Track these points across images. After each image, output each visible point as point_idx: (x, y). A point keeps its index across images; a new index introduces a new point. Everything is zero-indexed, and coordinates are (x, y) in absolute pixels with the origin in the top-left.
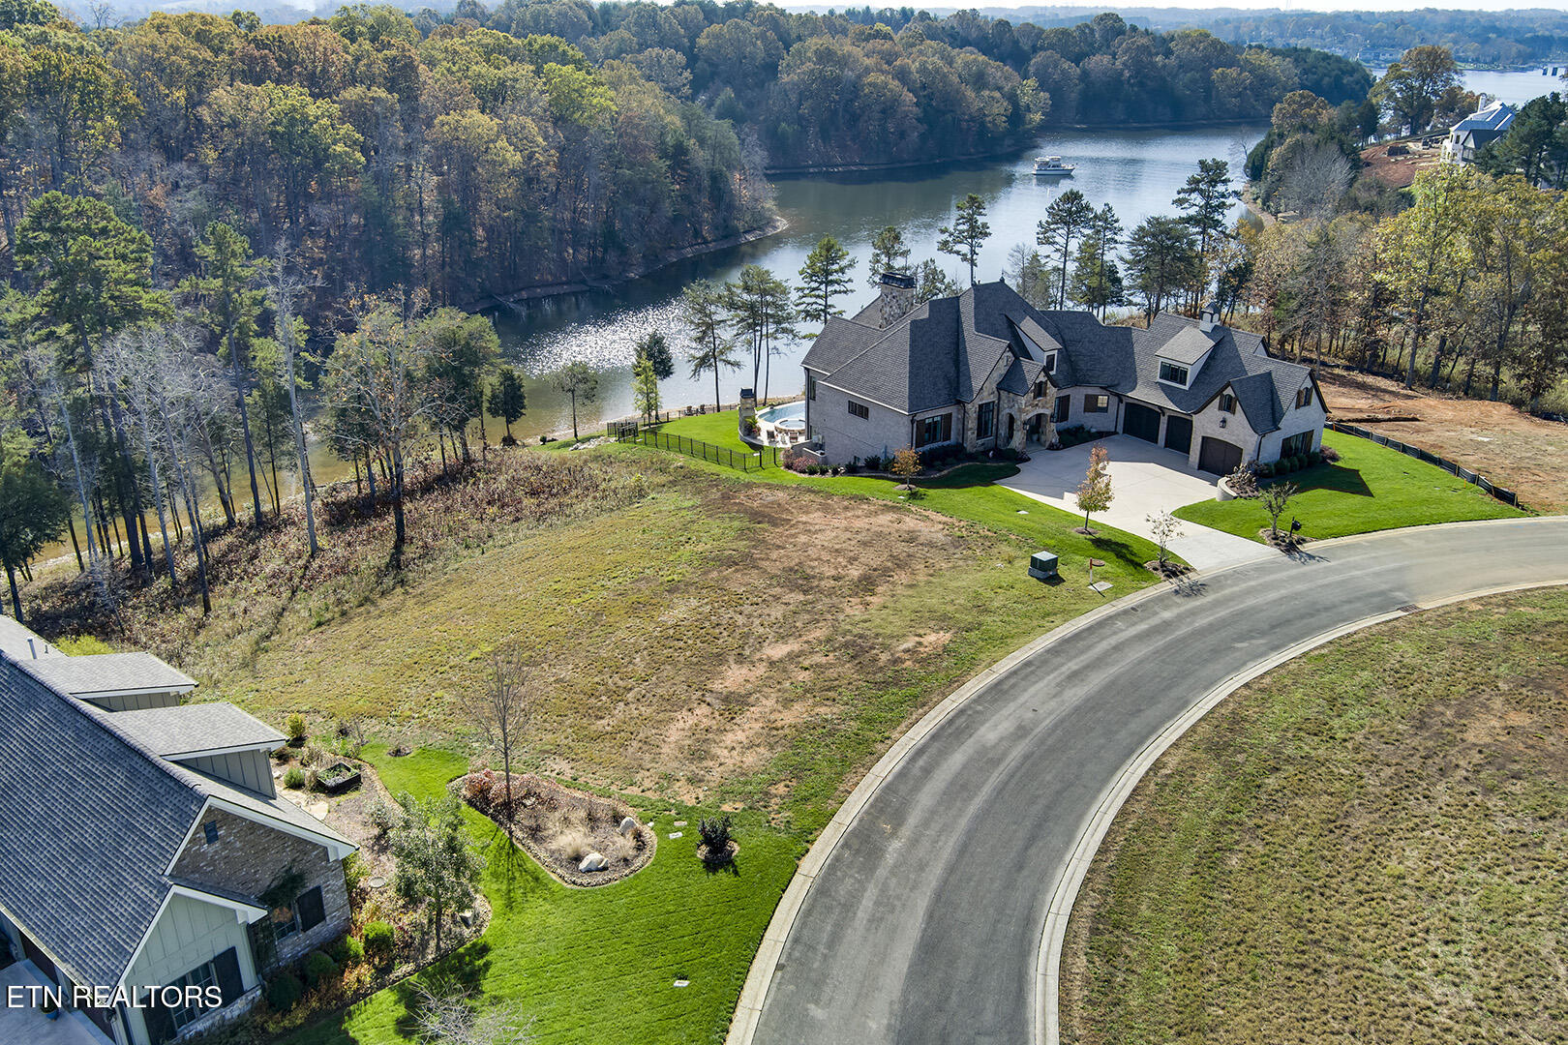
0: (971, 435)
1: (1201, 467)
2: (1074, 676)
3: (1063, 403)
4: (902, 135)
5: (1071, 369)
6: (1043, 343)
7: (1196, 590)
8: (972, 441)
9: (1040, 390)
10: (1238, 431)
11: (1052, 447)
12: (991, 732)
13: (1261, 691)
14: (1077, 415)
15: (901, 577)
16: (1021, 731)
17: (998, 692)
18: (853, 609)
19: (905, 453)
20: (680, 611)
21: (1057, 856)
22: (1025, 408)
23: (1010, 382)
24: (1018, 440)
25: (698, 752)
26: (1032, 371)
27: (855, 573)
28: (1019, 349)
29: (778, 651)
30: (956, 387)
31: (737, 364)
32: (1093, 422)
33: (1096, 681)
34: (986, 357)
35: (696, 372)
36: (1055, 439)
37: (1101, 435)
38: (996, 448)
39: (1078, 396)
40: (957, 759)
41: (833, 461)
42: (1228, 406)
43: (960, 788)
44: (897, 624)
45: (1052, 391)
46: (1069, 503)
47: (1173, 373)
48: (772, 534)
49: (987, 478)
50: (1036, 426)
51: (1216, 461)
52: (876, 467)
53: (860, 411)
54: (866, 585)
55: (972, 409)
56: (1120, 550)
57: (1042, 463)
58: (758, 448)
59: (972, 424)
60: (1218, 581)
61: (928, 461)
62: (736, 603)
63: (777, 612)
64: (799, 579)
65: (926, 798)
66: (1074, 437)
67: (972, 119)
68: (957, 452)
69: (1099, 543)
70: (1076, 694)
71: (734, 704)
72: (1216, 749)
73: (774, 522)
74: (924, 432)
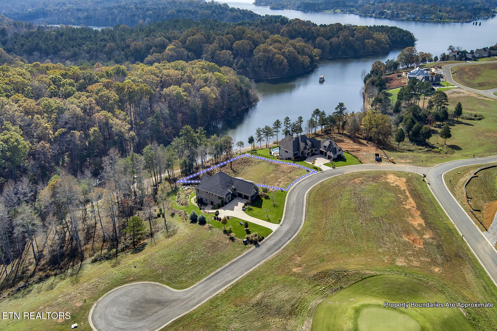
0: (300, 155)
1: (328, 158)
2: (309, 180)
3: (312, 151)
4: (284, 69)
5: (313, 146)
6: (309, 143)
7: (323, 172)
8: (301, 155)
9: (309, 149)
10: (332, 154)
11: (311, 156)
12: (302, 183)
13: (326, 180)
14: (314, 151)
15: (294, 171)
16: (305, 183)
17: (303, 181)
18: (289, 175)
19: (293, 158)
20: (272, 175)
21: (307, 190)
22: (307, 152)
23: (305, 148)
24: (306, 155)
25: (278, 185)
26: (308, 147)
27: (289, 171)
28: (306, 144)
29: (283, 178)
30: (298, 149)
31: (264, 140)
32: (316, 152)
33: (311, 180)
34: (302, 145)
35: (258, 142)
36: (311, 155)
37: (317, 154)
38: (303, 156)
39: (314, 149)
40: (299, 185)
41: (283, 158)
42: (330, 151)
43: (300, 187)
44: (293, 176)
45: (310, 149)
46: (311, 163)
47: (325, 147)
48: (279, 167)
49: (303, 160)
50: (308, 154)
51: (329, 158)
52: (289, 159)
53: (287, 152)
54: (290, 172)
55: (301, 152)
56: (316, 168)
57: (309, 158)
58: (272, 156)
59: (301, 153)
60: (325, 171)
61: (295, 158)
62: (278, 174)
63: (282, 175)
64: (283, 172)
65: (297, 188)
66: (313, 155)
67: (301, 63)
68: (299, 157)
69: (314, 168)
70: (309, 181)
71: (280, 182)
72: (320, 184)
73: (279, 166)
74: (295, 155)
